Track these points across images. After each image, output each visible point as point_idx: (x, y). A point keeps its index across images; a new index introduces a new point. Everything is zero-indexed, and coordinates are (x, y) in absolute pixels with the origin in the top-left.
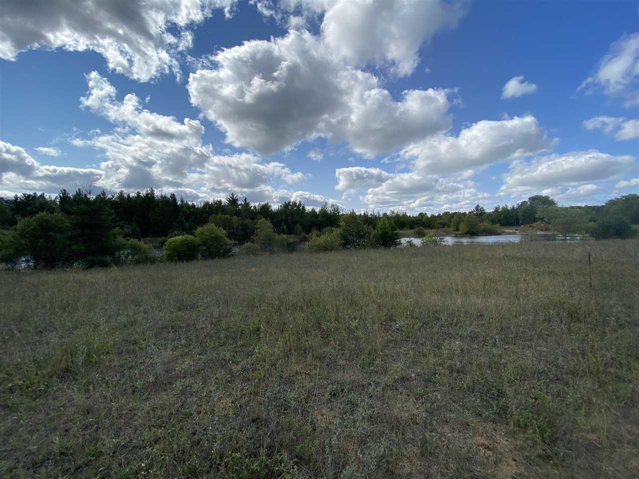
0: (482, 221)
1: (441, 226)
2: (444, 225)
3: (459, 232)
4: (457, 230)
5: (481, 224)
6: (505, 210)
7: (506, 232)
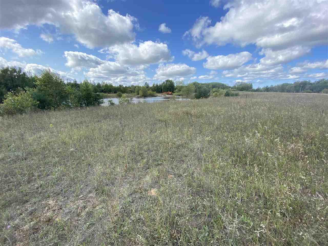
0: (149, 90)
1: (131, 92)
2: (132, 92)
3: (139, 96)
4: (138, 94)
5: (148, 91)
6: (157, 86)
7: (158, 96)
